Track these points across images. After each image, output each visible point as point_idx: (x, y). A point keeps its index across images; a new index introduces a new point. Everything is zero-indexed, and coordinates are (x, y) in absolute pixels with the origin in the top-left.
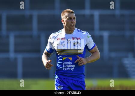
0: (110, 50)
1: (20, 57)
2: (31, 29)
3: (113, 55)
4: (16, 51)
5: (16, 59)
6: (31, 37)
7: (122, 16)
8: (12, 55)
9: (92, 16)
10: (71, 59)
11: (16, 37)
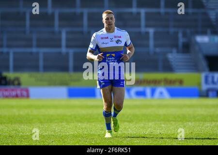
0: (156, 46)
1: (71, 51)
2: (82, 26)
3: (158, 50)
4: (68, 46)
5: (67, 54)
6: (82, 33)
7: (167, 13)
8: (64, 50)
9: (139, 14)
10: (114, 55)
11: (67, 33)
